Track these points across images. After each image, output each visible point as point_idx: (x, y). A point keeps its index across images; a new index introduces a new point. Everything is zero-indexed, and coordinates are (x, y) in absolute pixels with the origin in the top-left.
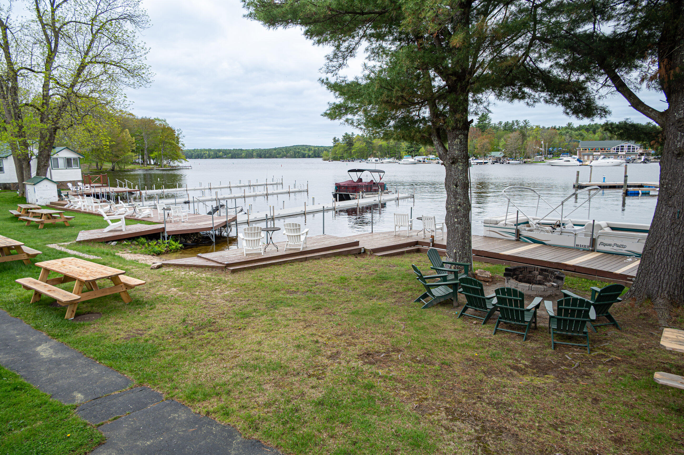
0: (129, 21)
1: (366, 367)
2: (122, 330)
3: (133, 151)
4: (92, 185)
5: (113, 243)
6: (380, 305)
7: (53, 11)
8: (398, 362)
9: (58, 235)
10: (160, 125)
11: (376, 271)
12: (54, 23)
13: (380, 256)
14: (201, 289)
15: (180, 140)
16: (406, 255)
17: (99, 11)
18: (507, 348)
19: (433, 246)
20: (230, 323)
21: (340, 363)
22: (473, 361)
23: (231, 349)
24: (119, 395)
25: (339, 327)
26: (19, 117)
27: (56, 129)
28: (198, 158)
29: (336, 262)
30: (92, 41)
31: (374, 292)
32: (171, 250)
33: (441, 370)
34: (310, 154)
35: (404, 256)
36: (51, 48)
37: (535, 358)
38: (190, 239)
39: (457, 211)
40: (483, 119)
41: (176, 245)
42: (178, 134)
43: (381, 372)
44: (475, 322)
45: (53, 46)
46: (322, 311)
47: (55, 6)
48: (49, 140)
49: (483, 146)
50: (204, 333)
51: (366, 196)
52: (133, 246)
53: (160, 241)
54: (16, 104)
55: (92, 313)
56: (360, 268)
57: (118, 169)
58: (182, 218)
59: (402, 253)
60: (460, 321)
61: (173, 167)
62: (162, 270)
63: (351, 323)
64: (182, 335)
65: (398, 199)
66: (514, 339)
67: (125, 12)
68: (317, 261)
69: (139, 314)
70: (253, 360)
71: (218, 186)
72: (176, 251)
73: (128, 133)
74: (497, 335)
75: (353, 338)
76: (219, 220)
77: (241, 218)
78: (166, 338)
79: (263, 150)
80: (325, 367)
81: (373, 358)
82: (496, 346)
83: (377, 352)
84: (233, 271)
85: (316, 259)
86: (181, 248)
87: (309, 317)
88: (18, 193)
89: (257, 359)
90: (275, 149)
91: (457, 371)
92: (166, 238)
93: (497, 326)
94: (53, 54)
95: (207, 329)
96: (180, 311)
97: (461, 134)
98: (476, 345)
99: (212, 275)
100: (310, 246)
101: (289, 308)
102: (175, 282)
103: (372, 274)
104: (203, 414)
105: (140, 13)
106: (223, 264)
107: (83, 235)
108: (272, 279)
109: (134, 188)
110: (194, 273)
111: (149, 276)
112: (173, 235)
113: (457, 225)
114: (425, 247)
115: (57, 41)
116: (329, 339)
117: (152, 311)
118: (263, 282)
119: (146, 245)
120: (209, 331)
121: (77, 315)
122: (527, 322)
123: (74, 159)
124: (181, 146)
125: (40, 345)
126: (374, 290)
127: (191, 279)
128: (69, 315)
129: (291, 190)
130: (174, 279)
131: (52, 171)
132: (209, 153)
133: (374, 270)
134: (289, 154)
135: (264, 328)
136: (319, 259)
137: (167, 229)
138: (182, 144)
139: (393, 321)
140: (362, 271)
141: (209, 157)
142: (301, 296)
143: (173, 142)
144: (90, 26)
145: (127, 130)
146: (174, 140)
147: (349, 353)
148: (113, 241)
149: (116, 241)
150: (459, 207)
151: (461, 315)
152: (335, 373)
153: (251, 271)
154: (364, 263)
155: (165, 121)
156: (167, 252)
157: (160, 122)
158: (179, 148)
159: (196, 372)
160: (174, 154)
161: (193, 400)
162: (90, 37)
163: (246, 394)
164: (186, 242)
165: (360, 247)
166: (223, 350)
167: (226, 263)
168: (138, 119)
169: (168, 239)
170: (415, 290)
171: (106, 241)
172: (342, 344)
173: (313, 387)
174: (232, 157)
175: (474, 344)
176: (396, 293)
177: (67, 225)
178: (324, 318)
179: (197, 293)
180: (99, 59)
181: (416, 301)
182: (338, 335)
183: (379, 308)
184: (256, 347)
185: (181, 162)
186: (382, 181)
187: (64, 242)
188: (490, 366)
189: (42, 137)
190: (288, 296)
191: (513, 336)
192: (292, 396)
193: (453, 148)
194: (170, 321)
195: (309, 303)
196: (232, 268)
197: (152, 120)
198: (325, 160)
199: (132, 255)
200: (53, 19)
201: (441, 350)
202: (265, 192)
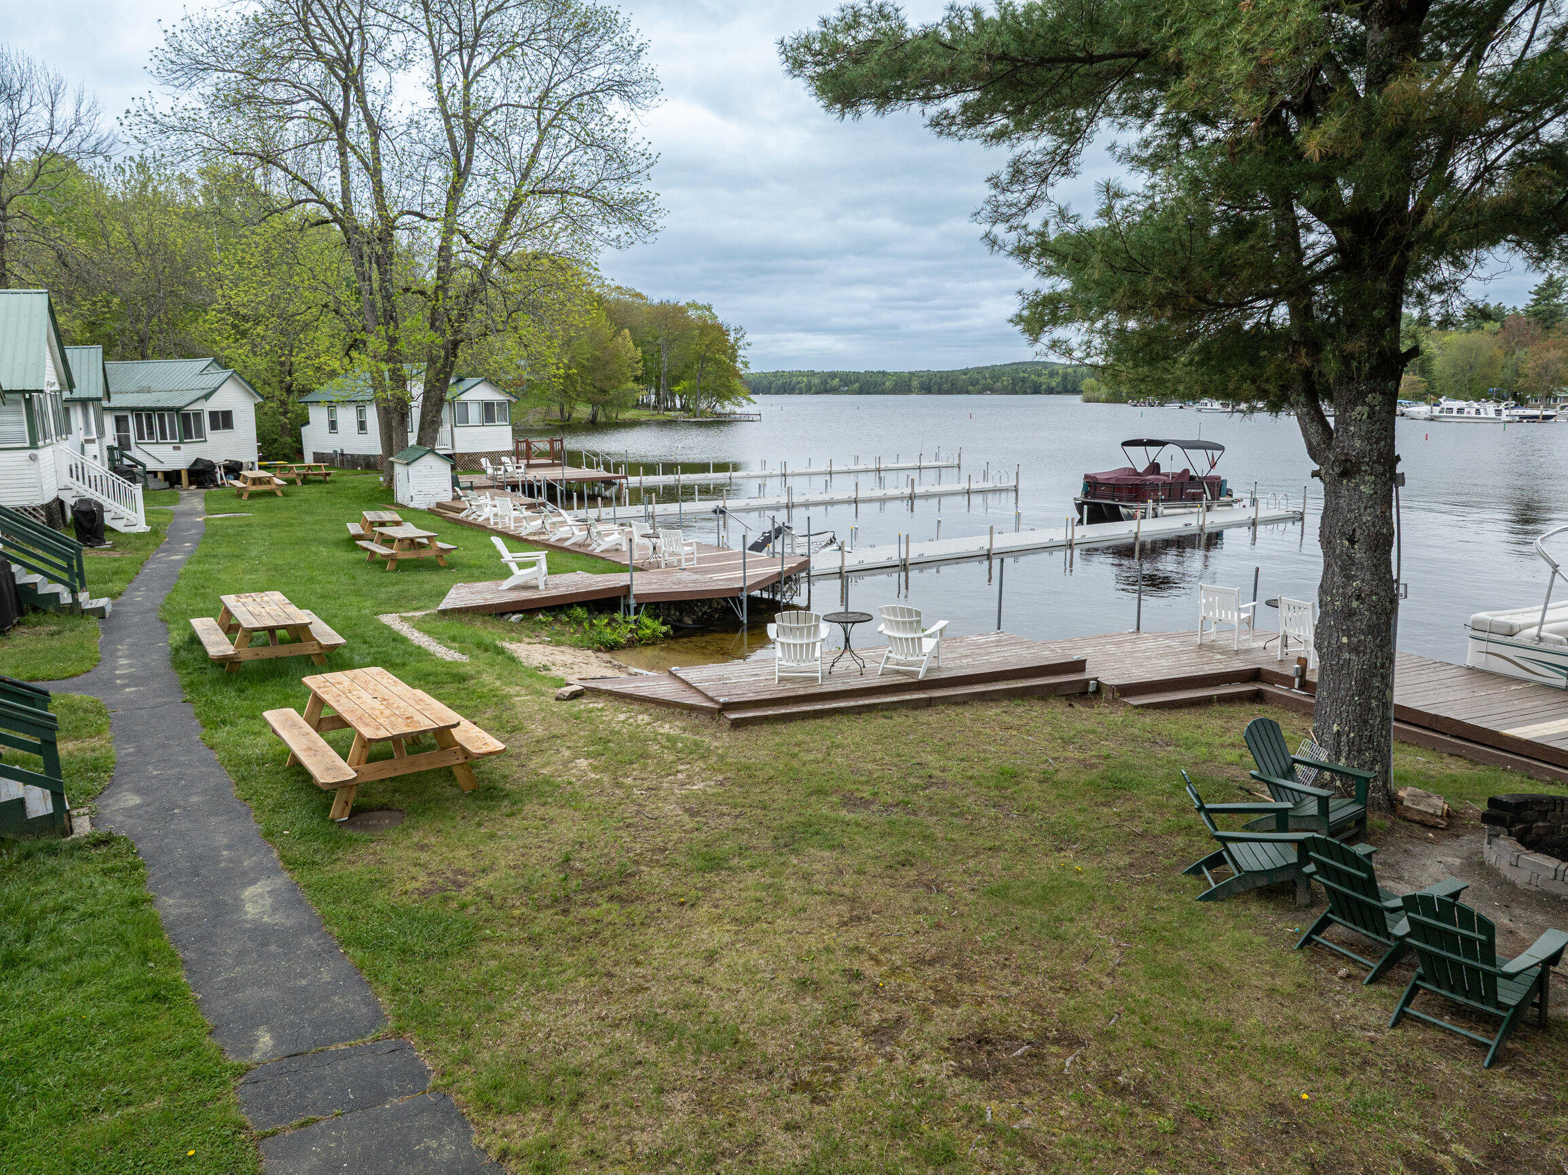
0: (616, 97)
1: (959, 1085)
2: (424, 866)
3: (637, 379)
4: (531, 462)
5: (514, 618)
6: (1078, 873)
7: (467, 87)
8: (1060, 1081)
9: (414, 589)
10: (700, 318)
11: (1107, 757)
12: (467, 114)
13: (1137, 707)
14: (644, 768)
15: (740, 352)
16: (1217, 707)
17: (556, 79)
18: (1419, 1083)
19: (1301, 687)
20: (667, 883)
21: (891, 1058)
22: (1289, 1114)
23: (638, 964)
24: (344, 1055)
25: (936, 935)
26: (392, 318)
27: (456, 344)
28: (784, 392)
29: (1007, 719)
30: (537, 147)
31: (1077, 826)
32: (641, 640)
33: (1177, 1132)
34: (1054, 384)
35: (1210, 710)
36: (458, 168)
37: (1507, 1140)
38: (692, 611)
39: (1351, 614)
40: (1551, 291)
41: (653, 626)
42: (737, 340)
43: (992, 1110)
44: (1343, 972)
45: (463, 163)
46: (911, 874)
47: (471, 74)
48: (444, 366)
49: (1546, 368)
50: (600, 901)
51: (1167, 512)
52: (557, 627)
53: (619, 616)
54: (387, 291)
55: (388, 809)
56: (1066, 742)
57: (603, 420)
58: (683, 558)
59: (1206, 702)
60: (1296, 960)
61: (720, 415)
62: (581, 705)
63: (972, 925)
64: (548, 901)
65: (1254, 523)
66: (1451, 1054)
67: (610, 76)
68: (959, 710)
69: (479, 825)
70: (677, 1007)
71: (804, 470)
72: (652, 641)
73: (629, 338)
74: (1399, 1032)
75: (960, 978)
76: (763, 568)
77: (825, 561)
78: (510, 903)
79: (935, 374)
80: (847, 1063)
81: (989, 1053)
82: (1383, 1073)
83: (1011, 1038)
84: (737, 724)
85: (956, 704)
86: (666, 635)
87: (868, 891)
88: (381, 479)
89: (686, 1007)
90: (965, 372)
91: (1227, 1147)
92: (632, 610)
93: (1407, 1002)
94: (462, 180)
95: (607, 893)
96: (568, 827)
97: (1373, 390)
98: (1319, 1060)
99: (685, 730)
100: (951, 664)
101: (827, 854)
102: (593, 743)
103: (1092, 766)
104: (493, 1155)
105: (643, 74)
106: (717, 702)
107: (460, 595)
108: (820, 756)
109: (616, 471)
110: (646, 718)
111: (544, 719)
112: (648, 604)
113: (1347, 656)
114: (1279, 689)
115: (470, 151)
116: (895, 970)
117: (508, 821)
118: (795, 763)
119: (586, 625)
120: (611, 898)
121: (357, 812)
122: (1505, 1007)
123: (500, 404)
124: (741, 366)
125: (253, 882)
126: (1079, 819)
127: (632, 737)
128: (338, 811)
129: (974, 486)
130: (594, 732)
131: (455, 430)
132: (809, 382)
133: (1104, 752)
134: (999, 385)
135: (741, 913)
136: (965, 703)
137: (636, 590)
138: (743, 363)
139: (1096, 933)
140: (1072, 753)
141: (809, 390)
142: (875, 819)
143: (723, 357)
144: (536, 112)
145: (627, 331)
146: (724, 353)
147: (930, 1028)
148: (514, 613)
149: (520, 612)
150: (1355, 604)
151: (1308, 940)
152: (865, 1090)
153: (781, 728)
154: (1089, 725)
155: (709, 309)
156: (631, 644)
157: (699, 312)
158: (736, 374)
159: (529, 1019)
160: (723, 385)
161: (488, 1106)
162: (533, 137)
163: (617, 1113)
164: (680, 620)
165: (1086, 676)
166: (616, 964)
167: (722, 700)
168: (651, 306)
169: (637, 612)
170: (1199, 833)
171: (499, 612)
172: (922, 995)
173: (788, 1128)
174: (861, 391)
175: (1312, 1053)
176: (1142, 836)
177: (441, 563)
178: (906, 900)
179: (629, 781)
180: (550, 185)
181: (1188, 873)
182: (922, 961)
183: (1071, 884)
184: (695, 967)
185: (740, 405)
186: (1213, 473)
187: (416, 609)
188: (1339, 1143)
189: (432, 361)
190: (844, 814)
191: (1453, 1042)
192: (726, 1145)
193: (1346, 431)
194: (536, 855)
195: (883, 846)
196: (733, 716)
197: (681, 308)
198: (1088, 401)
199: (549, 649)
200: (467, 103)
201: (1201, 1062)
202: (908, 491)
